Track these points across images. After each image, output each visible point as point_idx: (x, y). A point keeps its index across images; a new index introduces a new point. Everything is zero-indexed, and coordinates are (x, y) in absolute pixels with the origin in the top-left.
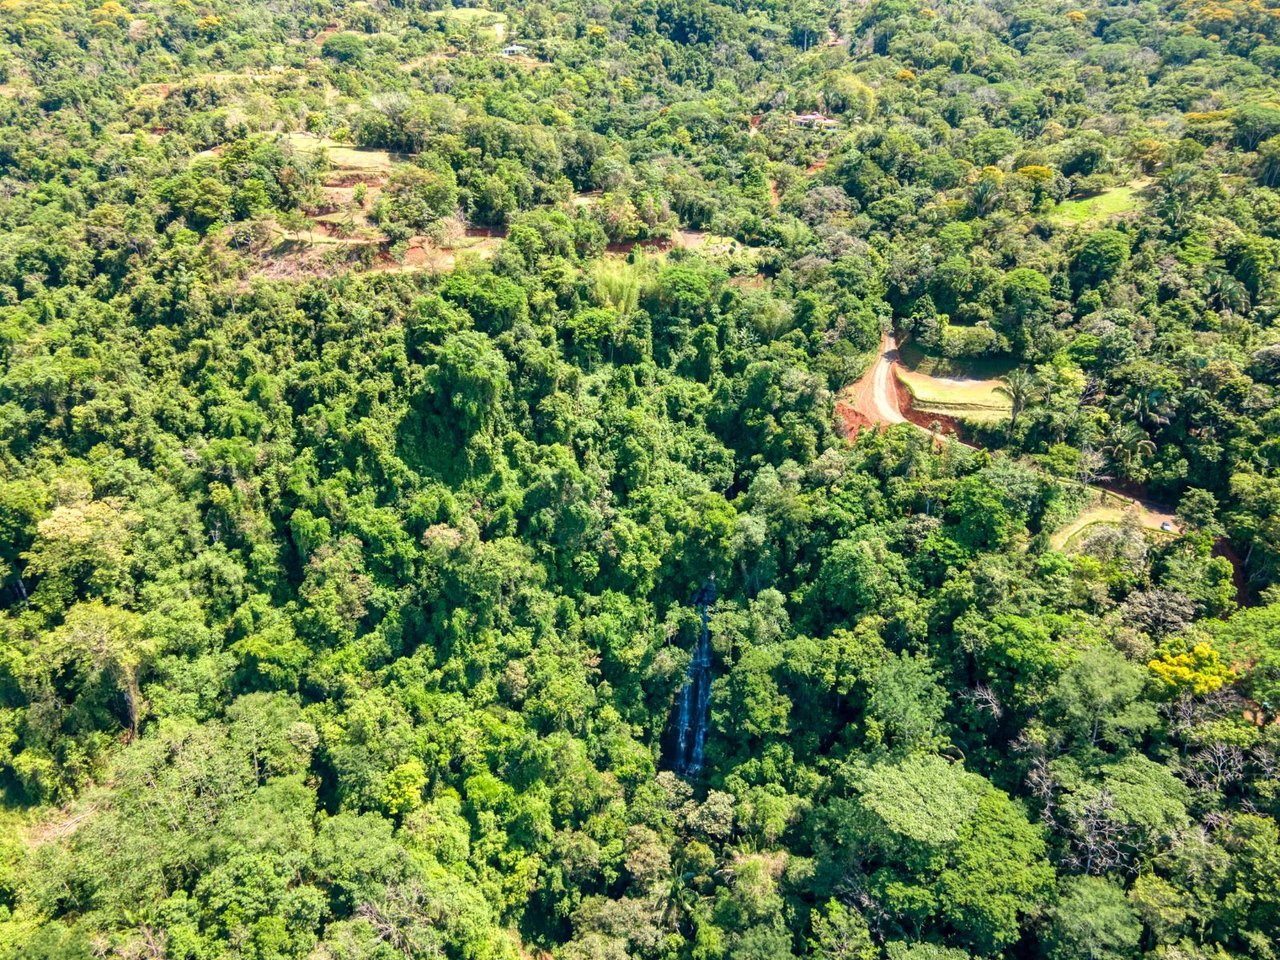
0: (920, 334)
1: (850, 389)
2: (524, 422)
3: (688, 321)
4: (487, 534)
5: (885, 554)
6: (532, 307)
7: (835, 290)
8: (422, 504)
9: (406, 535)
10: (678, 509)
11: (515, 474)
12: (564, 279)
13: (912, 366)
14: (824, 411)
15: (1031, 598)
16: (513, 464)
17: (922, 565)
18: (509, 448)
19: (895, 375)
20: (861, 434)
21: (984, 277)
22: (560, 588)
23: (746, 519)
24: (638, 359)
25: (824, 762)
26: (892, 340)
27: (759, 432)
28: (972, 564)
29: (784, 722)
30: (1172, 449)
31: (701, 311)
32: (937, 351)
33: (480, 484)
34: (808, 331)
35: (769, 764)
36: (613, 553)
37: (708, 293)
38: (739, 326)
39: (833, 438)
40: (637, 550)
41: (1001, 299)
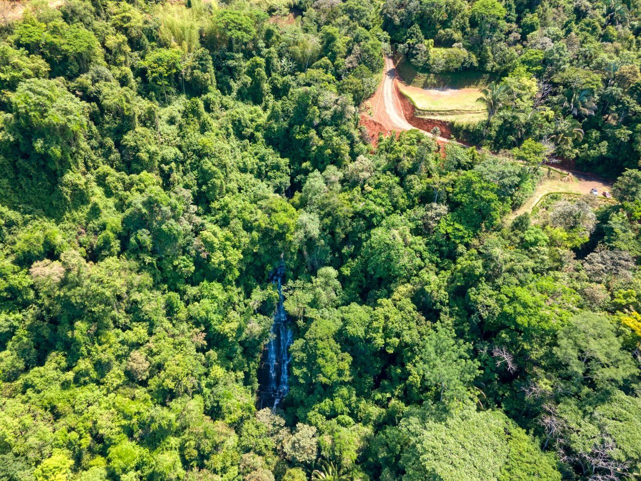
0: (413, 56)
1: (368, 103)
2: (112, 157)
3: (241, 55)
4: (94, 255)
5: (410, 239)
6: (108, 50)
7: (348, 24)
8: (26, 241)
9: (17, 268)
10: (252, 212)
11: (111, 202)
12: (132, 23)
13: (409, 82)
14: (351, 124)
15: (526, 270)
16: (109, 193)
17: (436, 242)
18: (101, 180)
19: (397, 89)
20: (380, 140)
21: (456, 7)
22: (166, 286)
23: (304, 217)
24: (205, 90)
25: (379, 396)
26: (391, 61)
27: (306, 143)
28: (475, 242)
29: (348, 373)
30: (595, 134)
31: (251, 46)
32: (426, 69)
33: (81, 214)
34: (333, 58)
35: (339, 403)
36: (204, 255)
37: (254, 31)
38: (281, 56)
39: (362, 146)
40: (223, 249)
41: (468, 25)
